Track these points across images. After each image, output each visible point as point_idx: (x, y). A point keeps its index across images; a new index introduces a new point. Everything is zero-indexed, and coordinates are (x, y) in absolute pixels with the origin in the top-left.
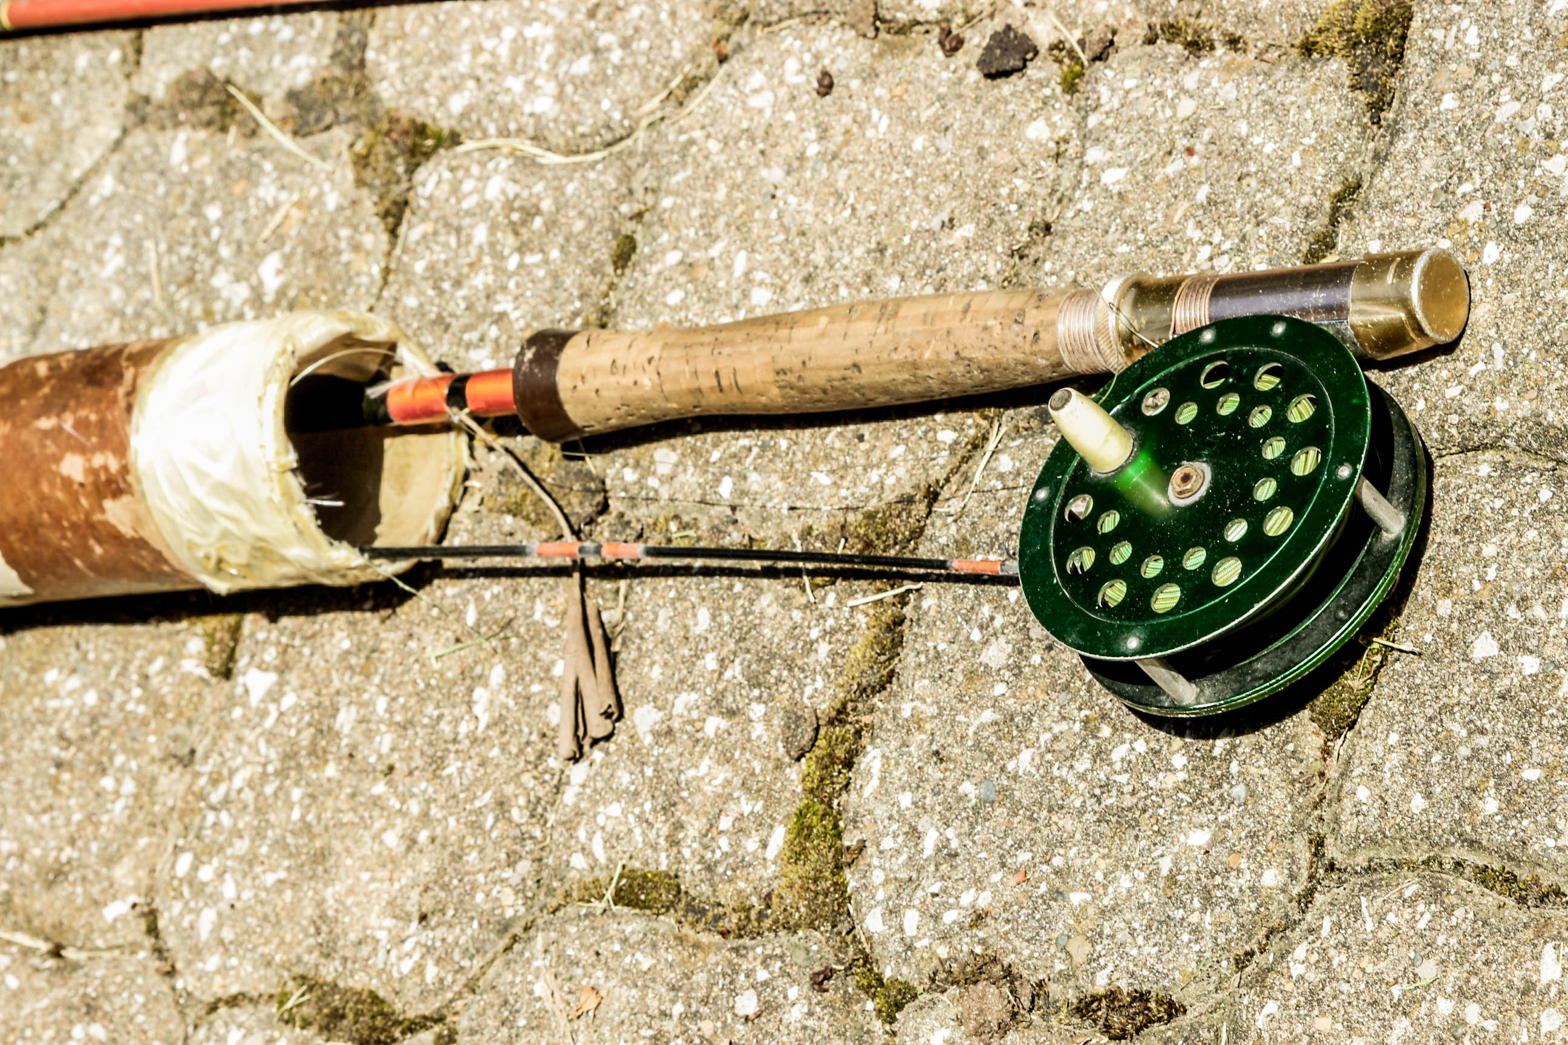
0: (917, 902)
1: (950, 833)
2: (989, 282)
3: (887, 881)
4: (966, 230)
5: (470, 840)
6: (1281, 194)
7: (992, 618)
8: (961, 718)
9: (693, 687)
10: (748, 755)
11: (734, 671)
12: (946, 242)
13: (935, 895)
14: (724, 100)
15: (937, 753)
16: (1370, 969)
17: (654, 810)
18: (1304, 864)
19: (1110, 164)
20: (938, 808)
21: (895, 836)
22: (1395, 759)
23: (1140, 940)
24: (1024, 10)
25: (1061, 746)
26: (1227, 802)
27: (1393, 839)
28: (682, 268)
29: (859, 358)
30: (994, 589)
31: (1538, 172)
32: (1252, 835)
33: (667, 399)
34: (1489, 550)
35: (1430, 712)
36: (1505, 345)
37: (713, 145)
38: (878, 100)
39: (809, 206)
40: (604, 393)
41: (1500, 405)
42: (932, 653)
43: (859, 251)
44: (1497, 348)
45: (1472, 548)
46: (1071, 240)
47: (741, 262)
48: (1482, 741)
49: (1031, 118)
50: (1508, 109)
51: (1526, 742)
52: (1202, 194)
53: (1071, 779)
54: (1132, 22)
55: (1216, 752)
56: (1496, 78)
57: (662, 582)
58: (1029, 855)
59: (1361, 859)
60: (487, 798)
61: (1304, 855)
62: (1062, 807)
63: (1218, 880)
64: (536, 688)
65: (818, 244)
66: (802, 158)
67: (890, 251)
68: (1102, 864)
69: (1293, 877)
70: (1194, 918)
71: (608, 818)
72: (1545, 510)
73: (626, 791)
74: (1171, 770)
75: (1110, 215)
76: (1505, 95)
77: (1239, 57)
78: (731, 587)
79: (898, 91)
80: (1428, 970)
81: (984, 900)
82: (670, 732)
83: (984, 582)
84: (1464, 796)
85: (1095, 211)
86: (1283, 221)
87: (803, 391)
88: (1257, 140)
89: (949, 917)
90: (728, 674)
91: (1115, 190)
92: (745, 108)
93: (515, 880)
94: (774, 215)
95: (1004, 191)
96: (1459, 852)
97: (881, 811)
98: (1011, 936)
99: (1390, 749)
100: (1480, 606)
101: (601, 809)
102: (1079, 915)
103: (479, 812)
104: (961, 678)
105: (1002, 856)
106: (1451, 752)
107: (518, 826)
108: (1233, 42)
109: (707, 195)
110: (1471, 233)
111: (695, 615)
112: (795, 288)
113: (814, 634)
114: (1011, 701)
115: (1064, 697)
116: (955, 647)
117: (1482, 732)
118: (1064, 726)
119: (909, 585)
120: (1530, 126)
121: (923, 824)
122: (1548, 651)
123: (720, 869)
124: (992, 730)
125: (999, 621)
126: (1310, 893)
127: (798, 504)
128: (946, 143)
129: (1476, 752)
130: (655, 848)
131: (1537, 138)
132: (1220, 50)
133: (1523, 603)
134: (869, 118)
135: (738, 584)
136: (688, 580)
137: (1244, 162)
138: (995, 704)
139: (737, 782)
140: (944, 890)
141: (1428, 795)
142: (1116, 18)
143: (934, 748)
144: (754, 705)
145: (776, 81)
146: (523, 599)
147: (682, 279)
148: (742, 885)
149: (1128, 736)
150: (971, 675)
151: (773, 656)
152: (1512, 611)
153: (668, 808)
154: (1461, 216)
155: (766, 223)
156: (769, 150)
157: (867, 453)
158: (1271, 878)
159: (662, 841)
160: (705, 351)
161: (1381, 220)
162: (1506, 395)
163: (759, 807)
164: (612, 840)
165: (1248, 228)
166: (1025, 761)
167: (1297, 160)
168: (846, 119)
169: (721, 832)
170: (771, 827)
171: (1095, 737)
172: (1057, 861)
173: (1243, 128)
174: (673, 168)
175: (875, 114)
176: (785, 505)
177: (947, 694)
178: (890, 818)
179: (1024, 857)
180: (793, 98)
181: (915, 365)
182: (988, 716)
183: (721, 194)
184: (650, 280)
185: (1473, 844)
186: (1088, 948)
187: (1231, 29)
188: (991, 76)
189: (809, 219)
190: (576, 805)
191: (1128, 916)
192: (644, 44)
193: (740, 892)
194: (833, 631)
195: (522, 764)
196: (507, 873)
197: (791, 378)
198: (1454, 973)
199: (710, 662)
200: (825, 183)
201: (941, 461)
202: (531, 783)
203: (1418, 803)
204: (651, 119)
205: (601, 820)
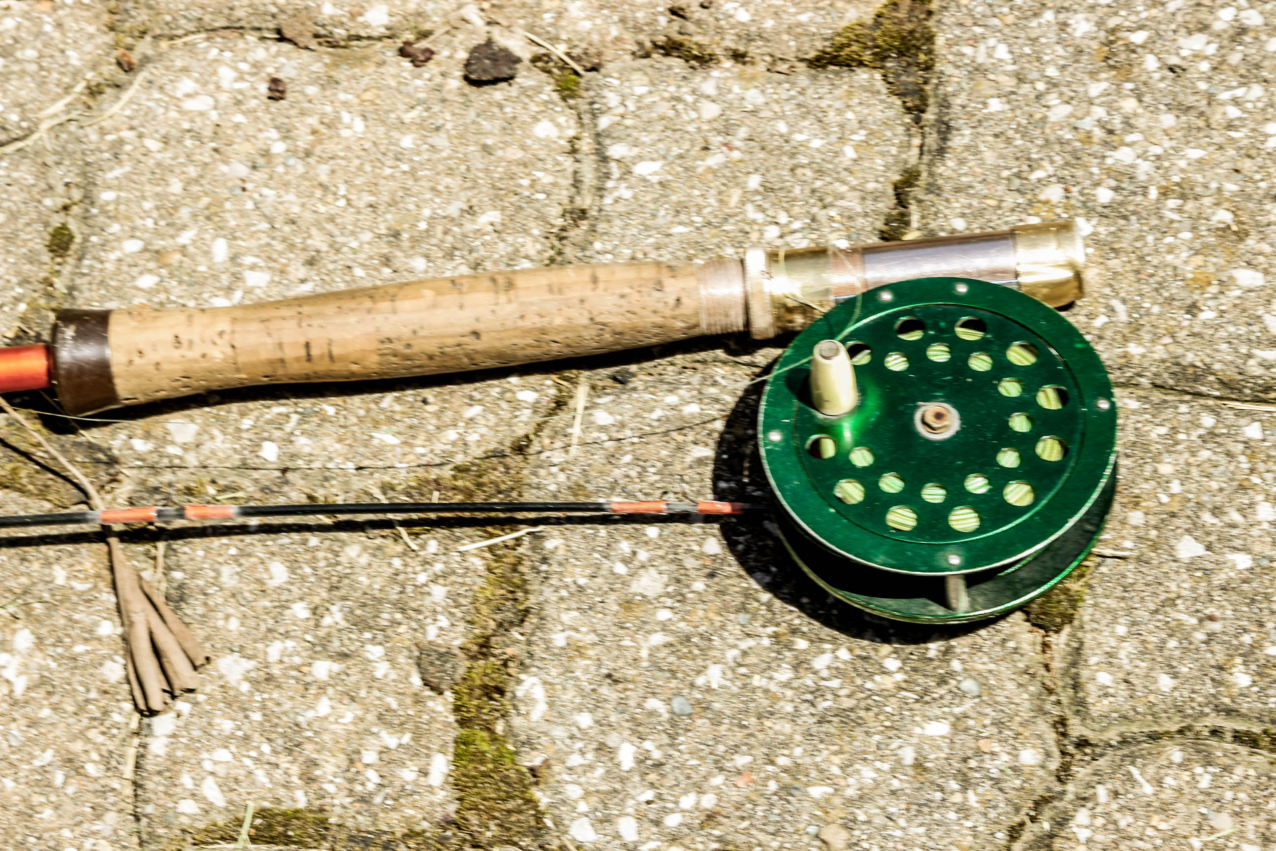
0: (630, 810)
1: (648, 745)
2: (532, 260)
3: (587, 794)
4: (490, 217)
5: (37, 799)
6: (844, 182)
7: (634, 553)
8: (627, 642)
9: (286, 635)
10: (377, 693)
11: (335, 617)
12: (469, 227)
13: (648, 802)
14: (150, 104)
15: (609, 676)
16: (1163, 826)
17: (275, 752)
18: (1052, 743)
19: (641, 158)
20: (627, 725)
21: (582, 753)
22: (1128, 648)
23: (902, 822)
24: (488, 28)
25: (752, 659)
26: (960, 695)
27: (1144, 715)
28: (147, 255)
29: (478, 327)
30: (629, 527)
31: (1109, 161)
32: (997, 723)
33: (238, 370)
34: (1165, 469)
35: (1153, 607)
36: (1124, 301)
37: (152, 144)
38: (345, 104)
39: (291, 197)
40: (165, 366)
41: (1134, 349)
42: (573, 588)
43: (367, 236)
44: (1116, 303)
45: (1148, 469)
46: (617, 222)
47: (221, 250)
48: (1216, 627)
49: (535, 119)
50: (1059, 111)
51: (1261, 625)
52: (754, 182)
53: (773, 687)
54: (618, 40)
55: (932, 654)
56: (1041, 86)
57: (216, 542)
58: (749, 759)
59: (1112, 735)
60: (48, 756)
61: (1051, 736)
62: (772, 714)
63: (973, 763)
64: (79, 648)
65: (314, 231)
66: (266, 154)
67: (405, 236)
68: (837, 760)
69: (1048, 755)
70: (958, 798)
71: (215, 763)
72: (1212, 434)
73: (232, 736)
74: (885, 672)
75: (655, 201)
76: (1053, 99)
77: (749, 69)
78: (305, 542)
79: (368, 96)
80: (1224, 823)
81: (709, 801)
82: (270, 678)
83: (616, 522)
84: (1214, 673)
85: (635, 197)
86: (853, 203)
87: (407, 358)
88: (798, 137)
89: (672, 821)
90: (327, 621)
91: (655, 179)
92: (181, 112)
93: (108, 832)
94: (250, 205)
95: (526, 182)
96: (1214, 720)
97: (559, 732)
98: (753, 832)
99: (1122, 639)
100: (1173, 515)
101: (205, 755)
102: (824, 805)
103: (43, 770)
104: (615, 608)
105: (716, 762)
106: (1187, 638)
107: (96, 780)
108: (738, 57)
109: (159, 189)
110: (1059, 211)
111: (267, 570)
112: (298, 270)
113: (422, 578)
114: (682, 625)
115: (743, 617)
116: (600, 580)
117: (1212, 618)
118: (751, 642)
119: (525, 530)
120: (1087, 124)
121: (612, 740)
122: (1257, 548)
123: (378, 800)
124: (666, 651)
125: (643, 555)
126: (1065, 768)
127: (365, 463)
128: (440, 140)
129: (1211, 637)
130: (287, 786)
131: (1099, 134)
132: (728, 64)
133: (1216, 511)
134: (339, 118)
135: (314, 540)
136: (248, 539)
137: (793, 155)
138: (664, 627)
139: (371, 717)
140: (660, 797)
141: (1175, 676)
142: (602, 35)
143: (605, 671)
144: (369, 647)
145: (211, 87)
146: (36, 566)
147: (152, 265)
148: (410, 812)
149: (827, 646)
150: (627, 604)
151: (380, 601)
152: (1207, 518)
153: (292, 749)
154: (1042, 197)
155: (243, 214)
156: (223, 149)
157: (438, 415)
158: (1029, 757)
159: (295, 779)
160: (293, 324)
161: (959, 203)
162: (1139, 341)
163: (407, 738)
164: (229, 784)
165: (815, 210)
166: (714, 676)
167: (850, 152)
168: (313, 121)
169: (367, 765)
170: (428, 756)
171: (791, 650)
172: (782, 761)
173: (782, 127)
174: (105, 165)
175: (346, 117)
176: (351, 465)
177: (604, 623)
178: (572, 737)
179: (741, 760)
180: (238, 103)
181: (543, 331)
182: (658, 639)
183: (176, 186)
184: (110, 267)
185: (1229, 712)
186: (844, 835)
187: (733, 46)
188: (478, 83)
189: (296, 209)
190: (170, 756)
191: (882, 803)
192: (31, 53)
193: (407, 819)
194: (444, 576)
195: (85, 722)
196: (98, 826)
197: (399, 347)
198: (1251, 824)
199: (301, 611)
200: (304, 176)
201: (524, 418)
202: (101, 739)
203: (1165, 682)
204: (56, 121)
205: (208, 766)
